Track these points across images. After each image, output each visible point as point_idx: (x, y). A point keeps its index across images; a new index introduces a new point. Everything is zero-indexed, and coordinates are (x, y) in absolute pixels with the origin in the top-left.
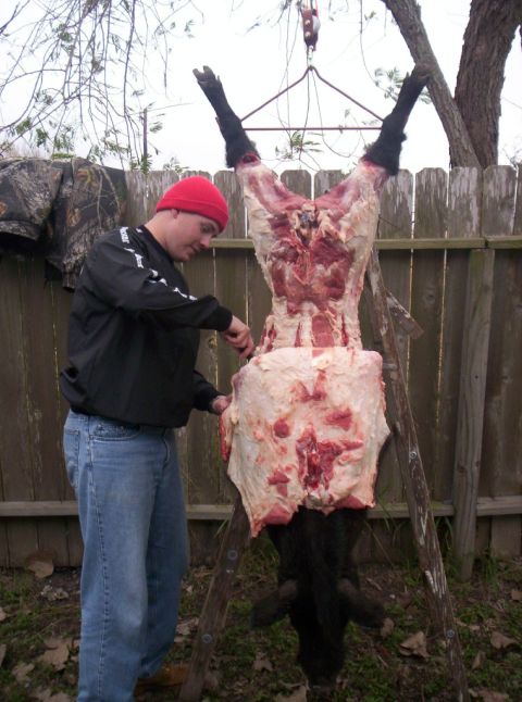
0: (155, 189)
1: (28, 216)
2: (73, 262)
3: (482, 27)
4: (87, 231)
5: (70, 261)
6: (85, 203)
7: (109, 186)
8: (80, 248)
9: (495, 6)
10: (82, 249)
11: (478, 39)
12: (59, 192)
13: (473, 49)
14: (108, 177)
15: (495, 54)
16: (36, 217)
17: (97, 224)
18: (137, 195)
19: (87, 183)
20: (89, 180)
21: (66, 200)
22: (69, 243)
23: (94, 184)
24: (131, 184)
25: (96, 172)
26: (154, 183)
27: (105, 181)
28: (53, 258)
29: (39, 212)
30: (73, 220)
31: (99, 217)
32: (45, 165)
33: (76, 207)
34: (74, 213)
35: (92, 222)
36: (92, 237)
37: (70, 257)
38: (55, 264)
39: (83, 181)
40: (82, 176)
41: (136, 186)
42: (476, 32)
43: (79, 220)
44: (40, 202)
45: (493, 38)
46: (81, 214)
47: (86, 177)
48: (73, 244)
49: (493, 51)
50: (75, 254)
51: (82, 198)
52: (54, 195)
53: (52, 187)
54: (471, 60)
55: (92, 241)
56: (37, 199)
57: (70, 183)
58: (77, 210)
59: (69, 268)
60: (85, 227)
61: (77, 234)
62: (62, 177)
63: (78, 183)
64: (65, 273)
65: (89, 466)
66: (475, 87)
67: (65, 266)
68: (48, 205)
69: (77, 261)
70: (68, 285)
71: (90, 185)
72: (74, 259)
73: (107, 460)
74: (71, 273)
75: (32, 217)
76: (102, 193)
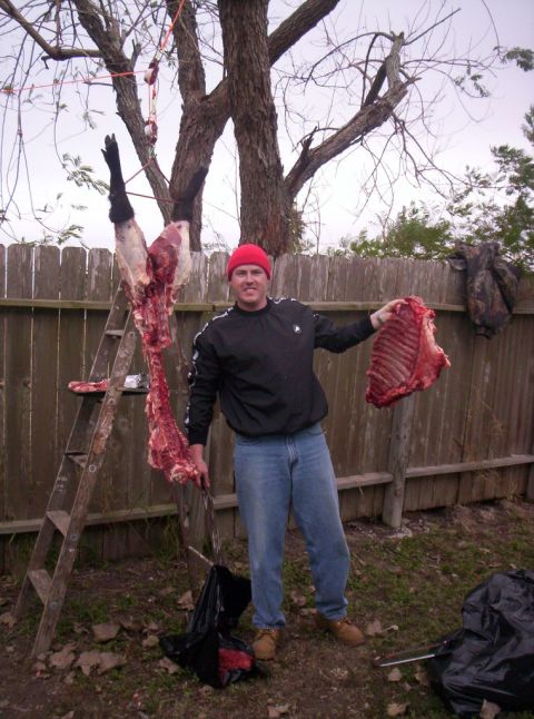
9: (201, 131)
11: (188, 153)
13: (185, 159)
42: (186, 146)
45: (199, 154)
54: (182, 167)
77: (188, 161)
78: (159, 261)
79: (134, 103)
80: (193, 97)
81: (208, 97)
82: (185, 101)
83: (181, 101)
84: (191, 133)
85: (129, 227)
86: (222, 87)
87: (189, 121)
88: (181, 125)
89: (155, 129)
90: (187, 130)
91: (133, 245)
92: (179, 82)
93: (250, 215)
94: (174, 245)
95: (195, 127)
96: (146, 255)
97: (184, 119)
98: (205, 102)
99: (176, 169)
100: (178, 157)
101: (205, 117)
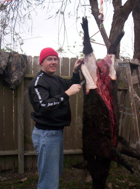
0: (35, 61)
1: (1, 67)
2: (14, 81)
3: (117, 23)
4: (18, 72)
5: (13, 81)
6: (17, 64)
7: (23, 59)
8: (16, 77)
9: (120, 18)
10: (17, 77)
11: (115, 26)
12: (9, 61)
13: (114, 28)
14: (22, 57)
15: (120, 30)
16: (3, 67)
17: (20, 70)
18: (30, 63)
19: (17, 59)
20: (17, 58)
21: (11, 63)
22: (12, 76)
23: (19, 59)
24: (28, 59)
25: (19, 55)
26: (35, 59)
27: (22, 58)
28: (7, 80)
29: (4, 66)
30: (13, 69)
31: (21, 68)
32: (4, 53)
33: (14, 65)
34: (14, 67)
35: (19, 70)
36: (19, 74)
37: (13, 79)
38: (7, 81)
39: (16, 58)
40: (15, 56)
41: (30, 60)
42: (115, 24)
43: (15, 69)
44: (4, 63)
45: (119, 26)
46: (16, 67)
47: (16, 57)
48: (14, 76)
49: (119, 29)
50: (15, 79)
51: (16, 63)
52: (8, 61)
53: (7, 59)
54: (114, 31)
55: (19, 75)
56: (3, 62)
57: (12, 58)
58: (14, 66)
59: (12, 83)
60: (17, 71)
61: (15, 73)
62: (9, 56)
63: (14, 59)
64: (11, 84)
65: (44, 145)
66: (115, 38)
67: (11, 82)
68: (6, 64)
69: (15, 81)
70: (12, 88)
71: (18, 59)
72: (14, 80)
73: (50, 143)
74: (13, 84)
75: (2, 68)
76: (21, 61)
77: (115, 29)
78: (102, 70)
79: (97, 9)
80: (118, 7)
81: (123, 6)
82: (115, 9)
83: (114, 9)
84: (117, 19)
85: (90, 56)
86: (128, 3)
87: (116, 15)
88: (113, 17)
89: (103, 16)
90: (115, 18)
91: (92, 64)
92: (113, 3)
93: (138, 45)
94: (109, 64)
95: (118, 17)
96: (97, 68)
97: (114, 15)
98: (122, 8)
99: (111, 32)
100: (112, 28)
101: (122, 13)
